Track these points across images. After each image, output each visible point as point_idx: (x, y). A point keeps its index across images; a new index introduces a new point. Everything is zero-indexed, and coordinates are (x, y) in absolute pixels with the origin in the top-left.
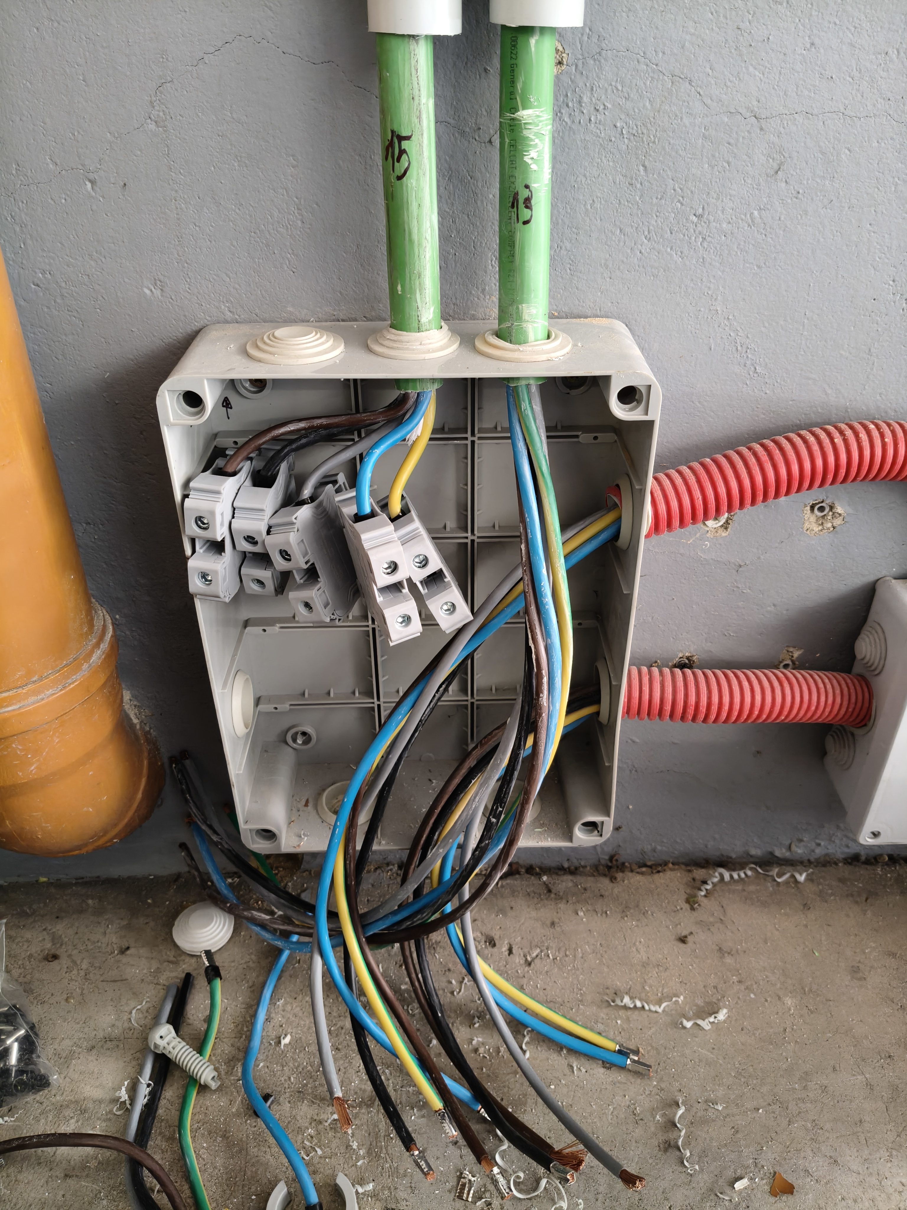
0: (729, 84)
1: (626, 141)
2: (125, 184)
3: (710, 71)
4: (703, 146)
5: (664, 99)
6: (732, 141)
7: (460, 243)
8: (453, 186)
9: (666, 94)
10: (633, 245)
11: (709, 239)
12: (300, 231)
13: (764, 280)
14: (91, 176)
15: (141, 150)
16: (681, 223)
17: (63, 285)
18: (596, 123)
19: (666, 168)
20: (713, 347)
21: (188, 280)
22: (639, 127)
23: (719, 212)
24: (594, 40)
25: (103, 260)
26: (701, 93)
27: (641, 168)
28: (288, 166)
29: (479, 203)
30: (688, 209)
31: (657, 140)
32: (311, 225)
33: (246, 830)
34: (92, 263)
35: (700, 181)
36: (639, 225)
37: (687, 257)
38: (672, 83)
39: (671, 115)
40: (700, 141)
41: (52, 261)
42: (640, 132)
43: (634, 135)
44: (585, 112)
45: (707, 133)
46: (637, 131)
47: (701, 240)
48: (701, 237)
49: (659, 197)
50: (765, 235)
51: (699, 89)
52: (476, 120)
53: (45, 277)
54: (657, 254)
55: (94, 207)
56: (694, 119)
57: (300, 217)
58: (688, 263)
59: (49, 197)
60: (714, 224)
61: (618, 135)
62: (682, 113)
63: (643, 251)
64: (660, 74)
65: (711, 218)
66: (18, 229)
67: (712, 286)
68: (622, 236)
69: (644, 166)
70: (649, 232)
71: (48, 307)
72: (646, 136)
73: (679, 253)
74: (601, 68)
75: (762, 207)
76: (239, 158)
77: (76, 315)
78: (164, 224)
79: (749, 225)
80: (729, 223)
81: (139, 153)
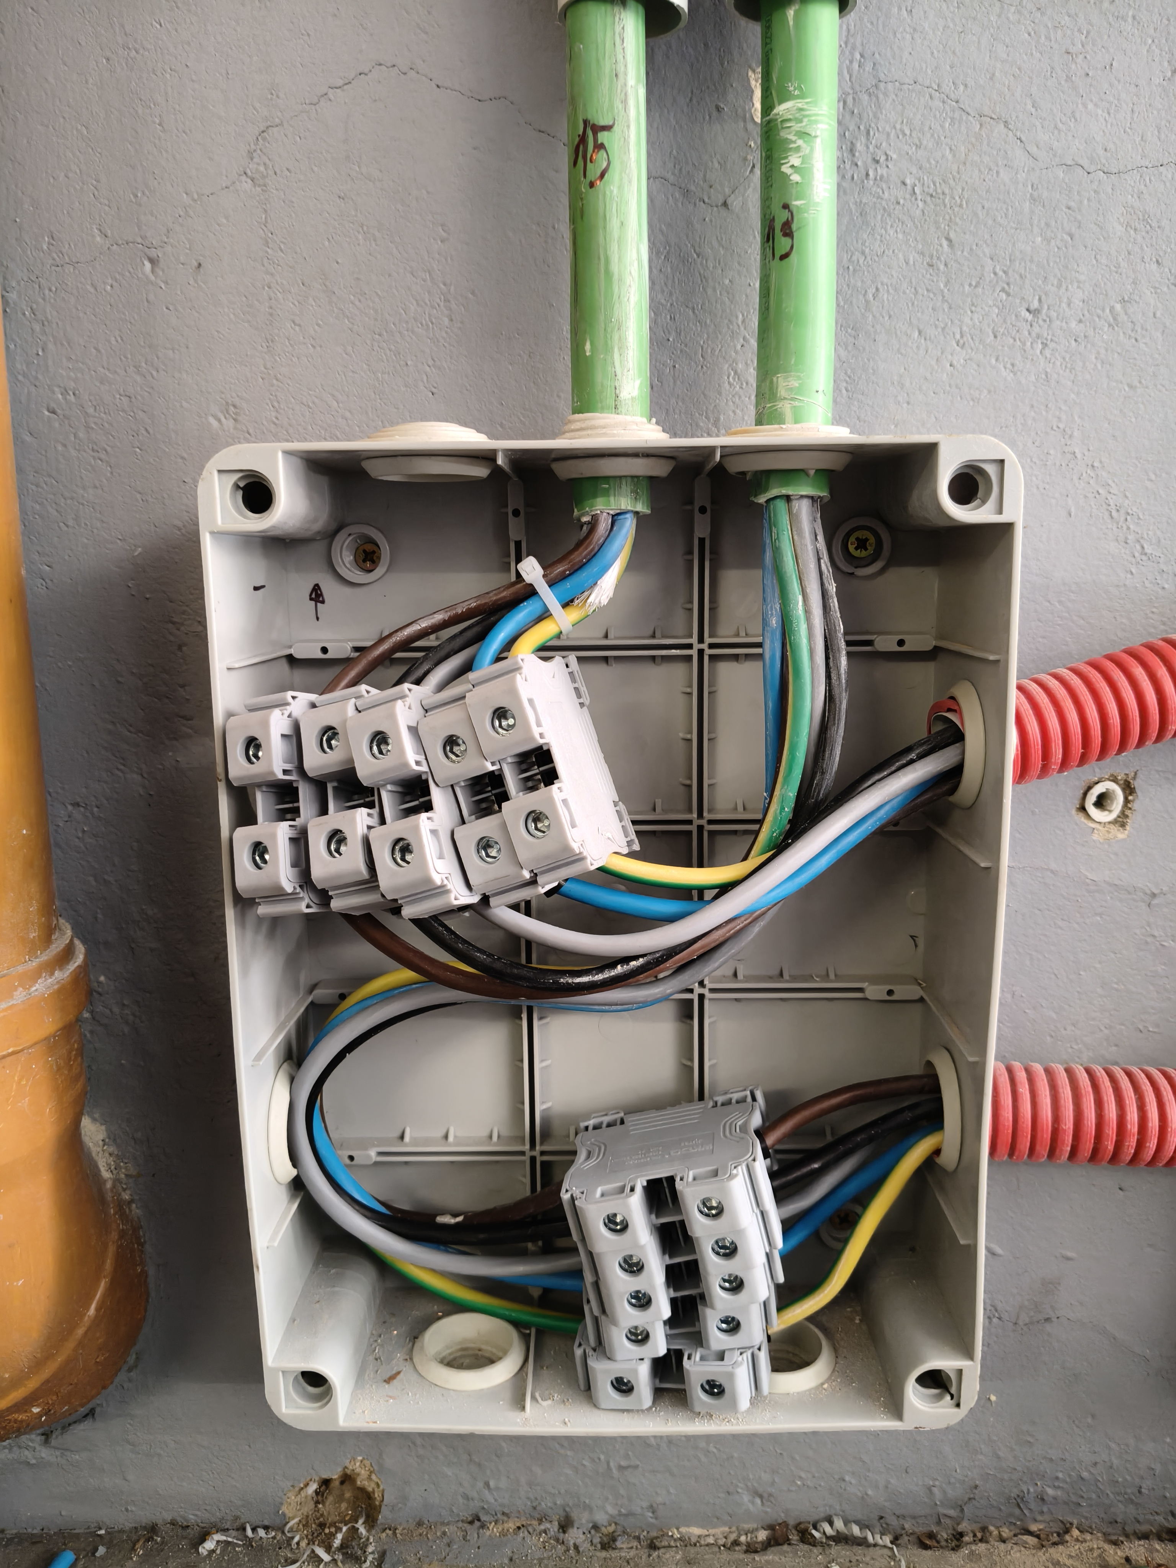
0: (1060, 125)
1: (921, 204)
2: (200, 265)
3: (1033, 110)
4: (1032, 212)
5: (970, 147)
6: (1072, 204)
7: (681, 351)
8: (672, 268)
9: (973, 140)
10: (939, 353)
11: (1052, 345)
12: (446, 332)
13: (1141, 406)
14: (153, 253)
15: (227, 218)
16: (1009, 322)
17: (91, 411)
18: (876, 179)
19: (981, 243)
20: (1073, 510)
21: (276, 404)
22: (938, 185)
23: (1064, 305)
24: (867, 69)
25: (154, 373)
26: (1023, 139)
27: (945, 243)
28: (434, 239)
29: (710, 291)
30: (1018, 301)
31: (964, 203)
32: (462, 322)
33: (277, 1370)
34: (138, 379)
35: (1032, 261)
36: (946, 325)
37: (1022, 372)
38: (981, 125)
39: (983, 170)
40: (1028, 203)
41: (79, 375)
42: (939, 191)
43: (932, 196)
44: (859, 163)
45: (1035, 194)
46: (936, 190)
47: (1040, 346)
48: (1039, 341)
49: (974, 283)
50: (1136, 340)
51: (1018, 134)
52: (705, 176)
53: (65, 399)
54: (975, 366)
55: (151, 297)
56: (1016, 173)
57: (446, 312)
58: (1023, 381)
59: (89, 282)
60: (1058, 323)
61: (908, 196)
62: (997, 165)
63: (955, 363)
64: (963, 113)
65: (1054, 314)
66: (37, 327)
67: (1064, 417)
68: (923, 341)
69: (949, 240)
70: (962, 336)
71: (65, 446)
72: (948, 197)
73: (1009, 366)
74: (879, 106)
75: (1126, 298)
76: (365, 228)
77: (103, 456)
78: (249, 322)
79: (1110, 325)
80: (1080, 321)
81: (225, 221)
